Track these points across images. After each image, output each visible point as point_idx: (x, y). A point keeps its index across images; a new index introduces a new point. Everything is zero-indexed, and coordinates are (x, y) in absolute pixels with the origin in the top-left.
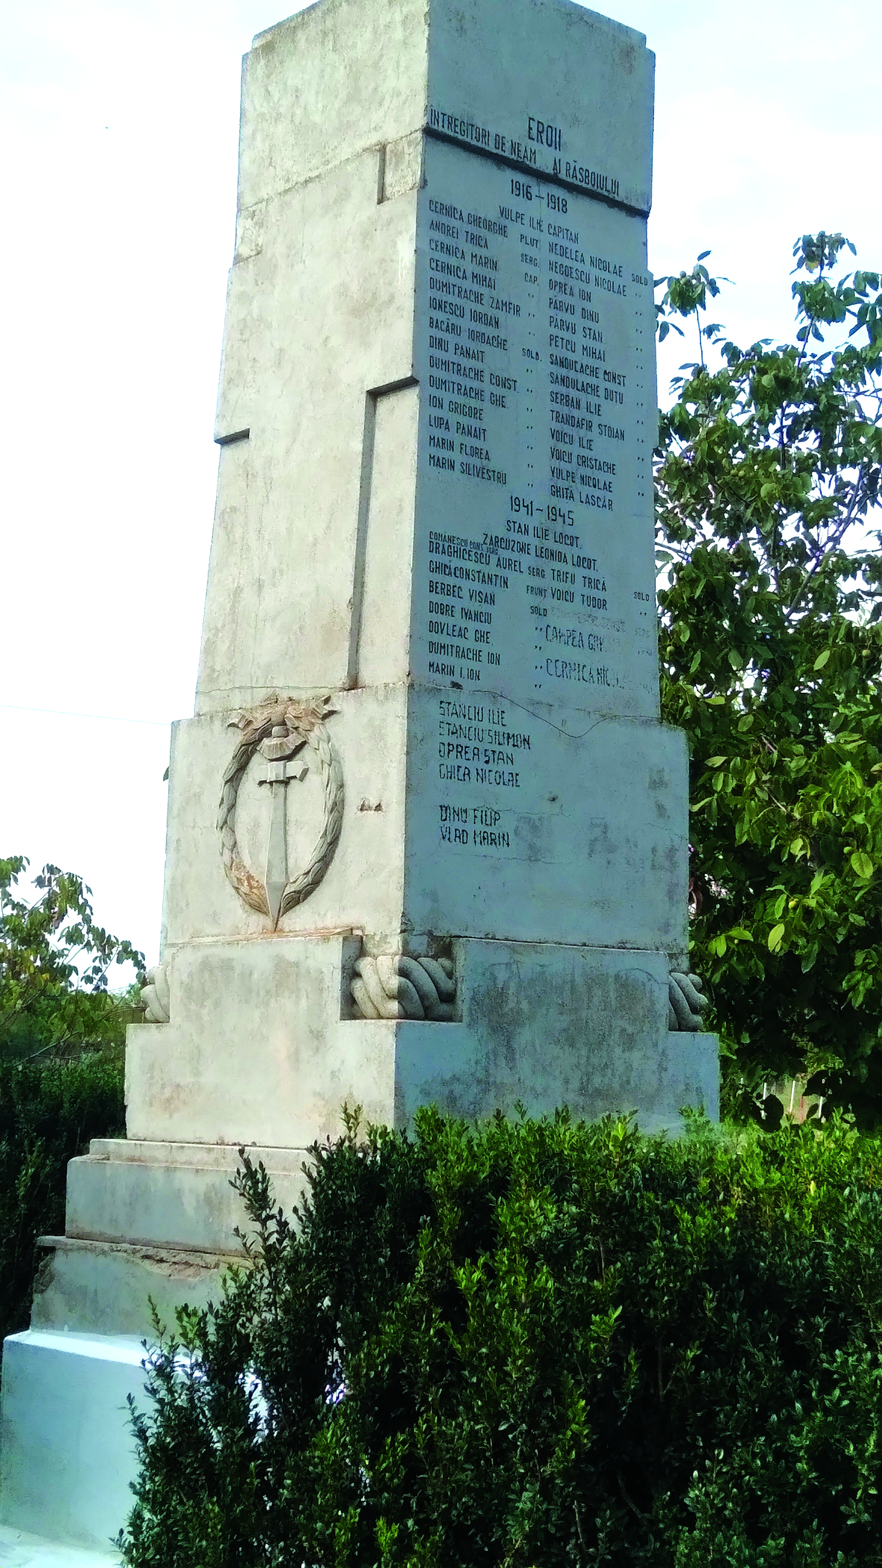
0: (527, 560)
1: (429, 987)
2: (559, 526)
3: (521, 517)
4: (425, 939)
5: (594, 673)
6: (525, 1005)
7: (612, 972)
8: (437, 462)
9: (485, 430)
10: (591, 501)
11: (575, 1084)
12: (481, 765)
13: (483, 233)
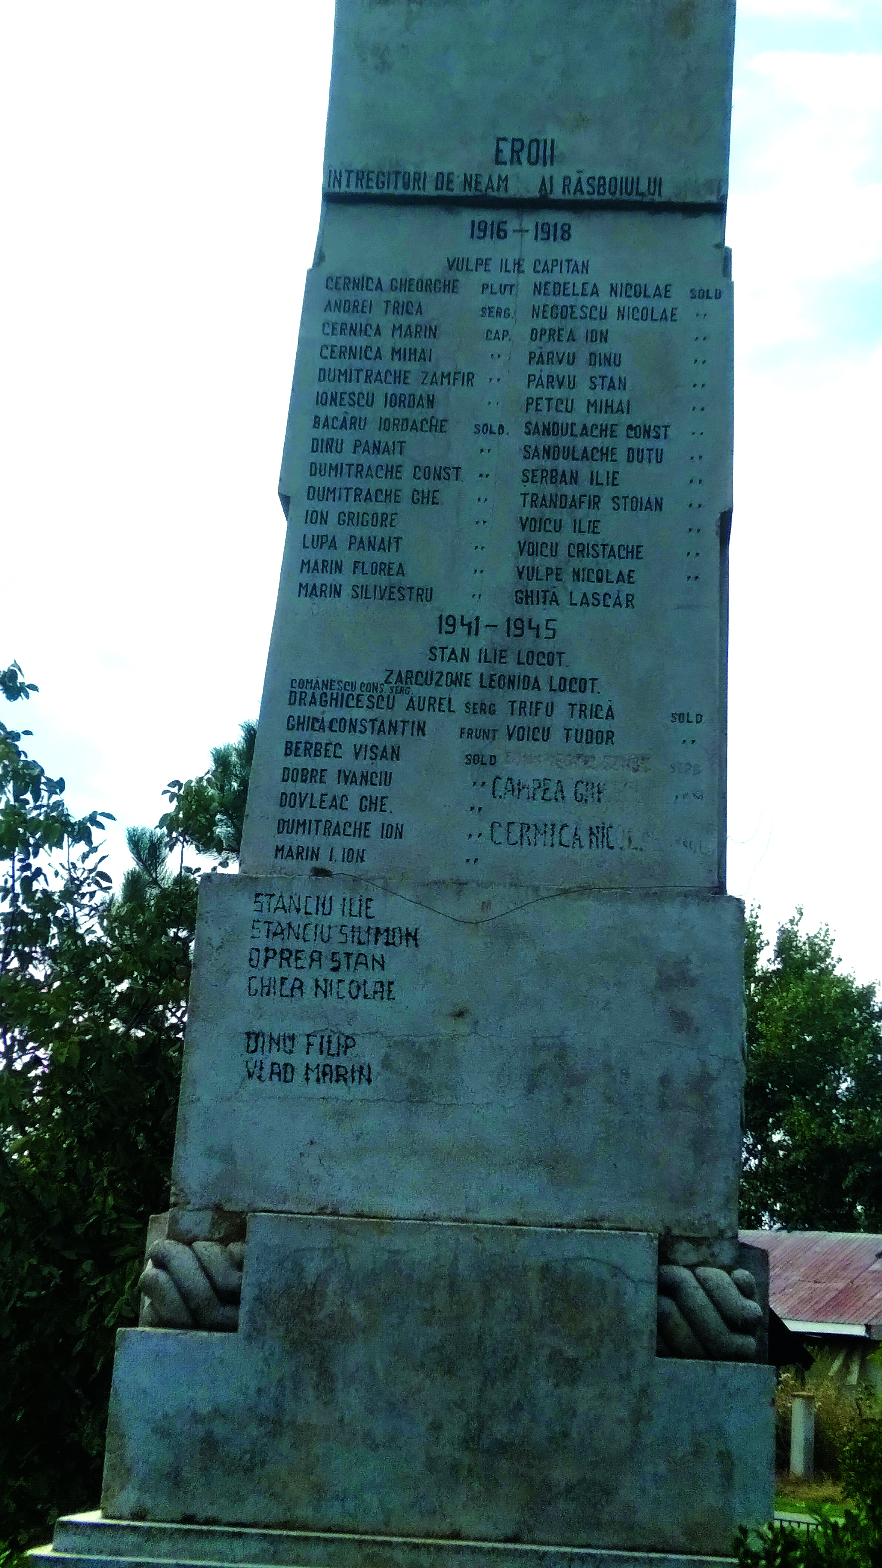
0: (460, 696)
1: (198, 1282)
2: (528, 642)
3: (460, 639)
4: (208, 1216)
5: (584, 834)
6: (356, 1310)
7: (535, 1260)
8: (310, 591)
9: (398, 539)
10: (591, 600)
11: (453, 1430)
12: (324, 972)
13: (417, 296)
